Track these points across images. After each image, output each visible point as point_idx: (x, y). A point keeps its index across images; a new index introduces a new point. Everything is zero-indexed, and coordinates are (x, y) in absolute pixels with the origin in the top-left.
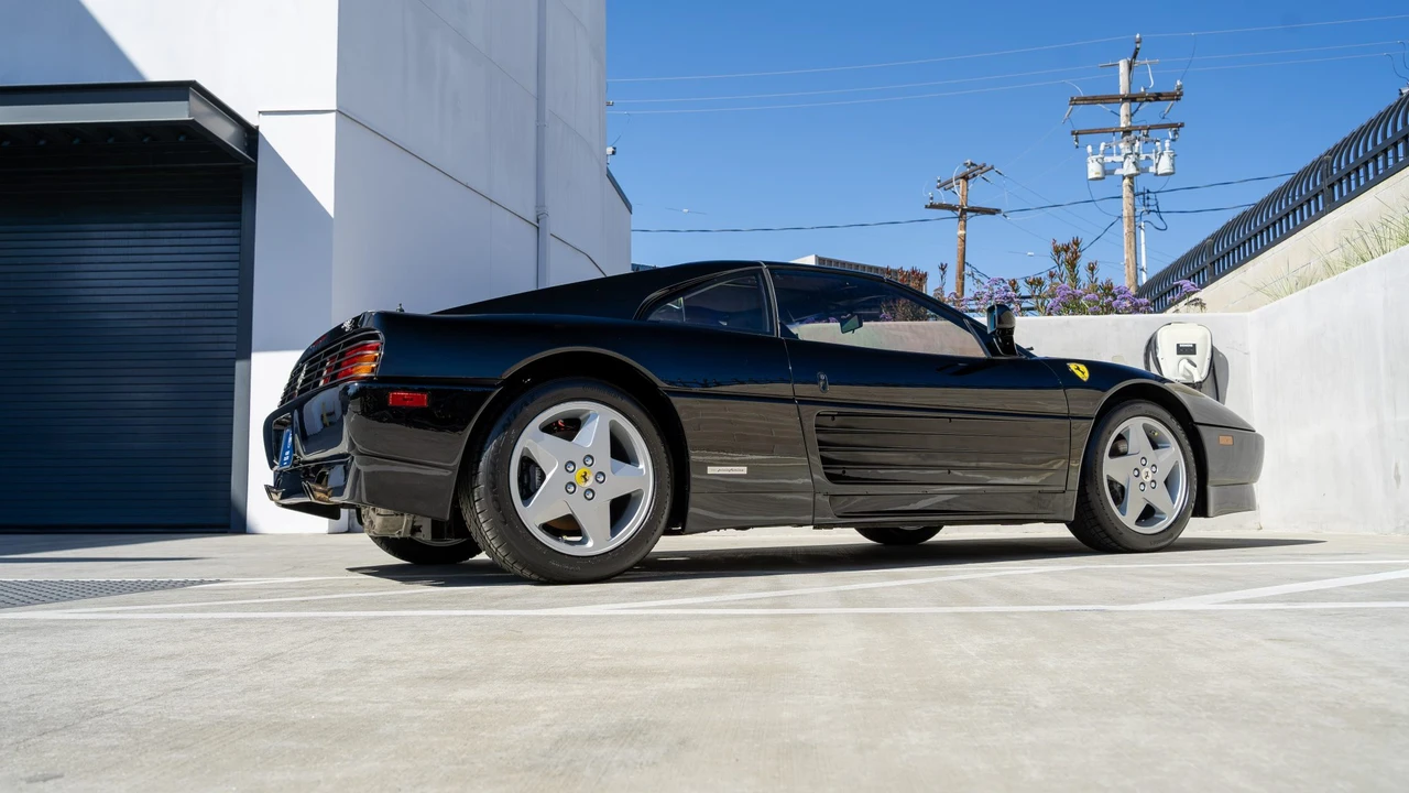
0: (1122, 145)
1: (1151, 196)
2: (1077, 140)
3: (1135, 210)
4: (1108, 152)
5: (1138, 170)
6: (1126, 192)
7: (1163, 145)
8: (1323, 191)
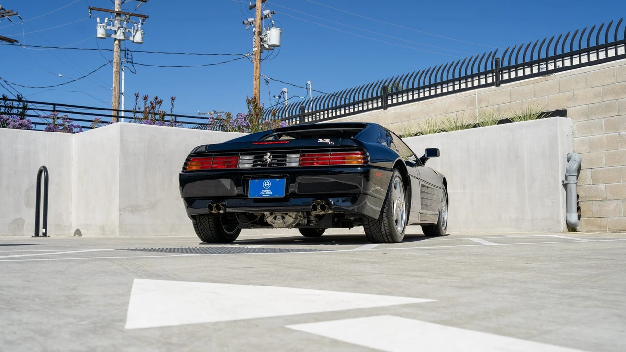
0: (116, 22)
1: (129, 53)
2: (91, 13)
3: (120, 59)
4: (108, 24)
5: (125, 37)
6: (116, 48)
7: (138, 26)
8: (382, 98)
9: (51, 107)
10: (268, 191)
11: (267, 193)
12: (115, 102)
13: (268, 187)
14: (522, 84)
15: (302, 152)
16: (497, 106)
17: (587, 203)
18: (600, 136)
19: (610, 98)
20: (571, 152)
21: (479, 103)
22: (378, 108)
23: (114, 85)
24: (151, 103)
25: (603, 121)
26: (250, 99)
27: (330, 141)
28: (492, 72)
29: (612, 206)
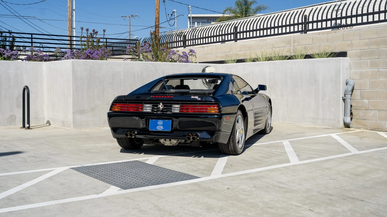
8: (234, 34)
9: (30, 36)
10: (161, 127)
11: (160, 128)
12: (70, 15)
13: (161, 124)
14: (321, 33)
15: (182, 104)
16: (304, 46)
17: (357, 110)
18: (367, 70)
19: (374, 47)
20: (348, 79)
21: (294, 43)
22: (231, 40)
23: (68, 5)
24: (91, 34)
25: (369, 61)
26: (152, 32)
27: (198, 98)
28: (302, 24)
29: (372, 113)
